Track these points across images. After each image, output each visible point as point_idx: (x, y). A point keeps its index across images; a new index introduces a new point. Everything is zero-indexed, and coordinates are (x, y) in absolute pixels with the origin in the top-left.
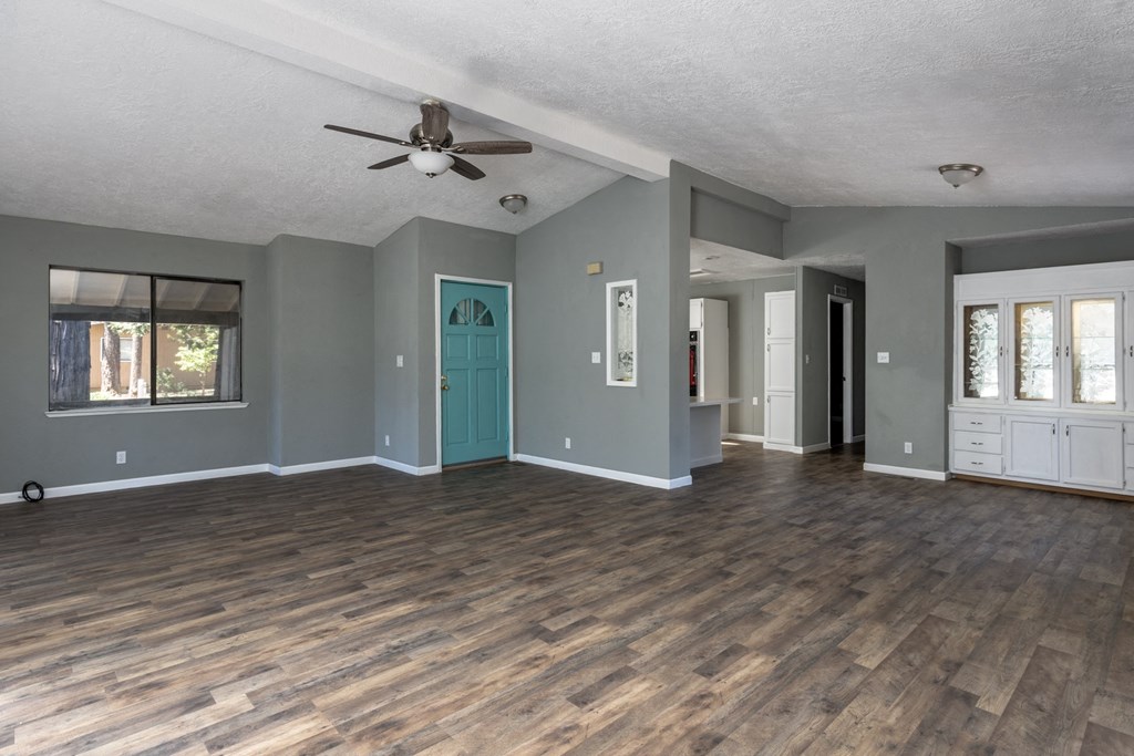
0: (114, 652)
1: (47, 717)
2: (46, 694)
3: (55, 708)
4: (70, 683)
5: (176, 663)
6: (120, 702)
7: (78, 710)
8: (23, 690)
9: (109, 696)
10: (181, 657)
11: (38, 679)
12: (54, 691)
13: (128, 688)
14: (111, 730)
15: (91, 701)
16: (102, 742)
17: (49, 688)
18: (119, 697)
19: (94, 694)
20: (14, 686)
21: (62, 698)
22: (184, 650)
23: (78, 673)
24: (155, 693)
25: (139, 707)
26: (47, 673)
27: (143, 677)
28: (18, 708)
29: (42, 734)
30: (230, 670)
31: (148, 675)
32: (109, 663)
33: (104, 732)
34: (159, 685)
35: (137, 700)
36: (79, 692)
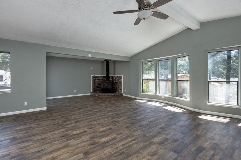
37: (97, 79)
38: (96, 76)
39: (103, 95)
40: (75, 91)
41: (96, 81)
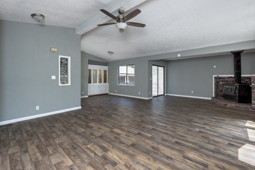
0: (204, 147)
1: (222, 143)
2: (221, 147)
3: (220, 144)
4: (216, 147)
5: (197, 138)
6: (210, 138)
7: (217, 141)
8: (225, 151)
9: (211, 140)
10: (195, 138)
11: (221, 152)
12: (219, 147)
13: (207, 139)
14: (214, 136)
15: (214, 141)
16: (216, 135)
17: (220, 148)
18: (210, 139)
19: (213, 142)
20: (227, 154)
21: (218, 145)
22: (193, 139)
23: (213, 148)
24: (204, 136)
25: (208, 136)
26: (219, 152)
27: (204, 139)
28: (226, 148)
29: (223, 141)
30: (192, 132)
31: (203, 139)
32: (207, 145)
33: (215, 136)
34: (203, 137)
35: (208, 137)
36: (215, 144)
37: (221, 80)
38: (220, 76)
39: (218, 102)
40: (192, 92)
41: (220, 83)
